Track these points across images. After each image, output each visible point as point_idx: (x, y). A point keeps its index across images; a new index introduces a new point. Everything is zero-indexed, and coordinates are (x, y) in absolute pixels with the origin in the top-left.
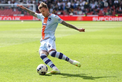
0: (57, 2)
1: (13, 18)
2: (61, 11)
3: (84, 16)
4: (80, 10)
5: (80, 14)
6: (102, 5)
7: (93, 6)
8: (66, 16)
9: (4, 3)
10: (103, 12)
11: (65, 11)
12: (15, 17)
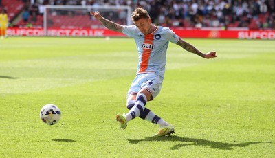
0: (172, 4)
1: (91, 32)
2: (180, 20)
3: (223, 29)
4: (216, 18)
5: (216, 27)
6: (255, 9)
7: (239, 11)
8: (189, 29)
9: (73, 5)
10: (258, 23)
11: (187, 19)
12: (94, 30)
